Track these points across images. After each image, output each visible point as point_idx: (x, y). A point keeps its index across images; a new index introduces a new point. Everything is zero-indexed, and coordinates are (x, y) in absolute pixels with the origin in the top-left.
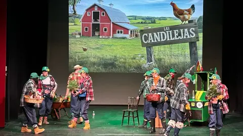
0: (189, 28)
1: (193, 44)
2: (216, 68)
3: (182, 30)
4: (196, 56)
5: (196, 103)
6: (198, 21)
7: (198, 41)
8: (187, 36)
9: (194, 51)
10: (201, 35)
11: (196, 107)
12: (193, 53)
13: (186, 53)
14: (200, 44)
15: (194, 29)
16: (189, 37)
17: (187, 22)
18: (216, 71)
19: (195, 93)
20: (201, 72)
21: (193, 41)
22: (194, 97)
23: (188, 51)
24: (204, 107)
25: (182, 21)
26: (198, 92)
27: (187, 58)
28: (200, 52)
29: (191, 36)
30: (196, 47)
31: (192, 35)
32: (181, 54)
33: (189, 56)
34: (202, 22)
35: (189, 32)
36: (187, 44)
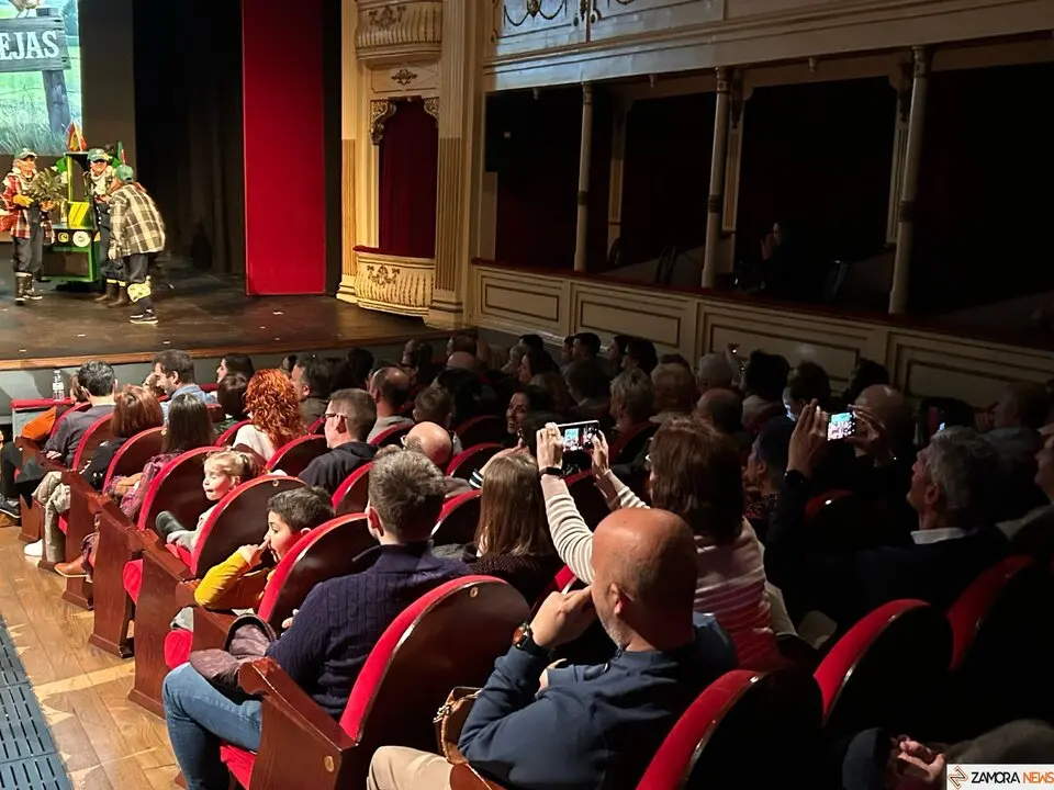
0: (40, 30)
1: (53, 77)
2: (120, 144)
3: (19, 36)
4: (64, 109)
5: (71, 232)
6: (65, 12)
7: (69, 67)
8: (34, 54)
9: (59, 96)
10: (75, 53)
11: (70, 244)
12: (56, 103)
13: (36, 100)
14: (74, 77)
15: (53, 34)
16: (40, 55)
17: (33, 13)
18: (121, 152)
19: (68, 207)
20: (81, 153)
21: (53, 67)
22: (64, 219)
23: (40, 95)
24: (92, 242)
25: (20, 9)
26: (75, 205)
27: (39, 113)
28: (75, 101)
29: (48, 54)
30: (63, 86)
31: (52, 51)
32: (22, 103)
33: (45, 108)
34: (76, 15)
35: (40, 41)
36: (39, 76)
